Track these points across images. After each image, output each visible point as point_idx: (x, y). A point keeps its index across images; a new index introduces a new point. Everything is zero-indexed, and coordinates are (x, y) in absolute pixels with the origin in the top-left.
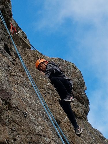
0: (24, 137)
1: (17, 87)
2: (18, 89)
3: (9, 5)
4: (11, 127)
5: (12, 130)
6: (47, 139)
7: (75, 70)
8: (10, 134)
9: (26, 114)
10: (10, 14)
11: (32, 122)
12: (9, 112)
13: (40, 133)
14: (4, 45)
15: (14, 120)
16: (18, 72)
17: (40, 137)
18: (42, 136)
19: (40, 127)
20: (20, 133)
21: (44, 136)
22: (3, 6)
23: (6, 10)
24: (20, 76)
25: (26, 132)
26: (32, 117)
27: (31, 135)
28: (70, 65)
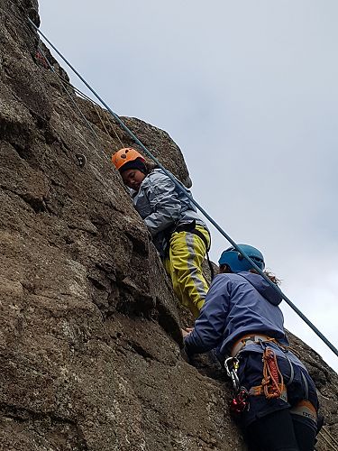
2: (62, 120)
4: (52, 178)
5: (53, 183)
6: (129, 219)
7: (169, 144)
8: (51, 190)
9: (83, 160)
11: (97, 180)
12: (46, 146)
13: (114, 205)
15: (58, 165)
17: (114, 211)
19: (113, 193)
20: (71, 195)
21: (123, 213)
25: (84, 196)
26: (96, 172)
27: (95, 204)
28: (158, 133)
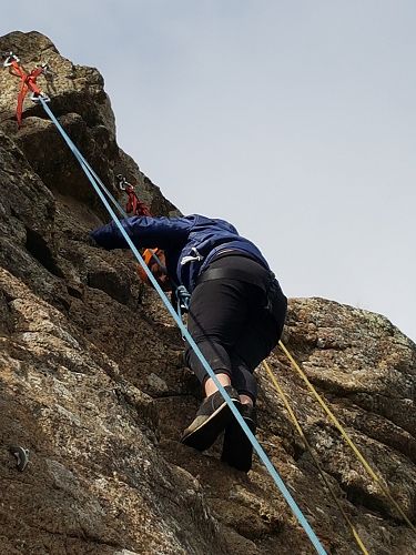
0: (9, 547)
1: (23, 366)
2: (22, 372)
3: (101, 114)
7: (391, 338)
10: (105, 146)
11: (58, 488)
13: (93, 532)
14: (22, 234)
16: (46, 318)
17: (92, 546)
18: (100, 542)
21: (114, 544)
22: (77, 115)
23: (89, 130)
24: (53, 333)
25: (18, 526)
26: (59, 470)
27: (46, 538)
28: (366, 321)
